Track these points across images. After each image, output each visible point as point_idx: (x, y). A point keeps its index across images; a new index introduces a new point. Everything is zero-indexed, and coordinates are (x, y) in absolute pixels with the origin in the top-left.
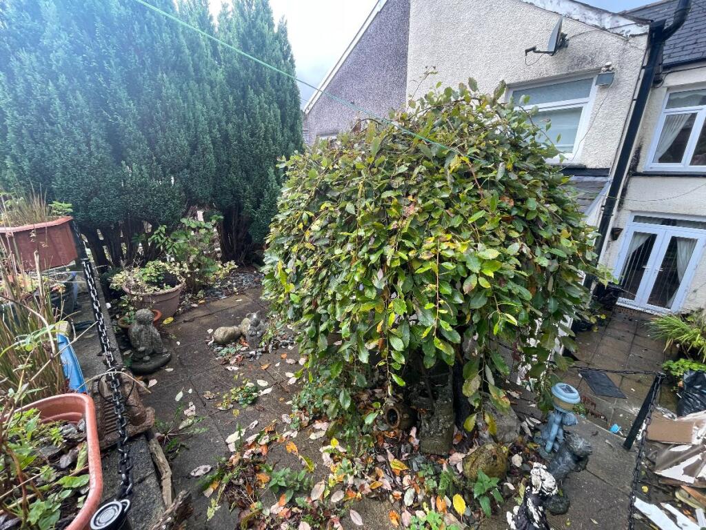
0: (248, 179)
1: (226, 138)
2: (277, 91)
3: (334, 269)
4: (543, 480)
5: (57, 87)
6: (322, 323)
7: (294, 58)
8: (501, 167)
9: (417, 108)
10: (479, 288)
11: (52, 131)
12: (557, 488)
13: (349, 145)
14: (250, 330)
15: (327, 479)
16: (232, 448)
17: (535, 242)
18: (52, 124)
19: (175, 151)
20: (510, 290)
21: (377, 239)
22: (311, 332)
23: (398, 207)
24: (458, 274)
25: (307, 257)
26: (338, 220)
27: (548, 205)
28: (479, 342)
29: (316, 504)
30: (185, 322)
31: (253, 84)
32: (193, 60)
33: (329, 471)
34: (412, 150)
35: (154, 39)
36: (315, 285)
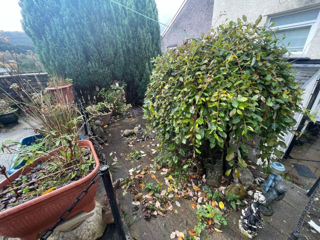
0: (137, 68)
1: (128, 50)
2: (150, 27)
3: (173, 106)
4: (259, 197)
5: (66, 31)
6: (167, 128)
7: (158, 10)
8: (254, 60)
9: (215, 32)
10: (237, 115)
11: (65, 50)
12: (265, 201)
13: (182, 51)
14: (138, 131)
15: (167, 189)
16: (131, 174)
17: (268, 96)
18: (65, 47)
19: (108, 56)
20: (252, 117)
21: (192, 93)
22: (163, 131)
23: (203, 79)
24: (228, 108)
25: (162, 100)
26: (176, 85)
27: (278, 78)
28: (235, 138)
29: (163, 197)
30: (112, 127)
31: (140, 24)
32: (115, 15)
33: (168, 187)
34: (211, 52)
35: (100, 7)
36: (165, 112)
